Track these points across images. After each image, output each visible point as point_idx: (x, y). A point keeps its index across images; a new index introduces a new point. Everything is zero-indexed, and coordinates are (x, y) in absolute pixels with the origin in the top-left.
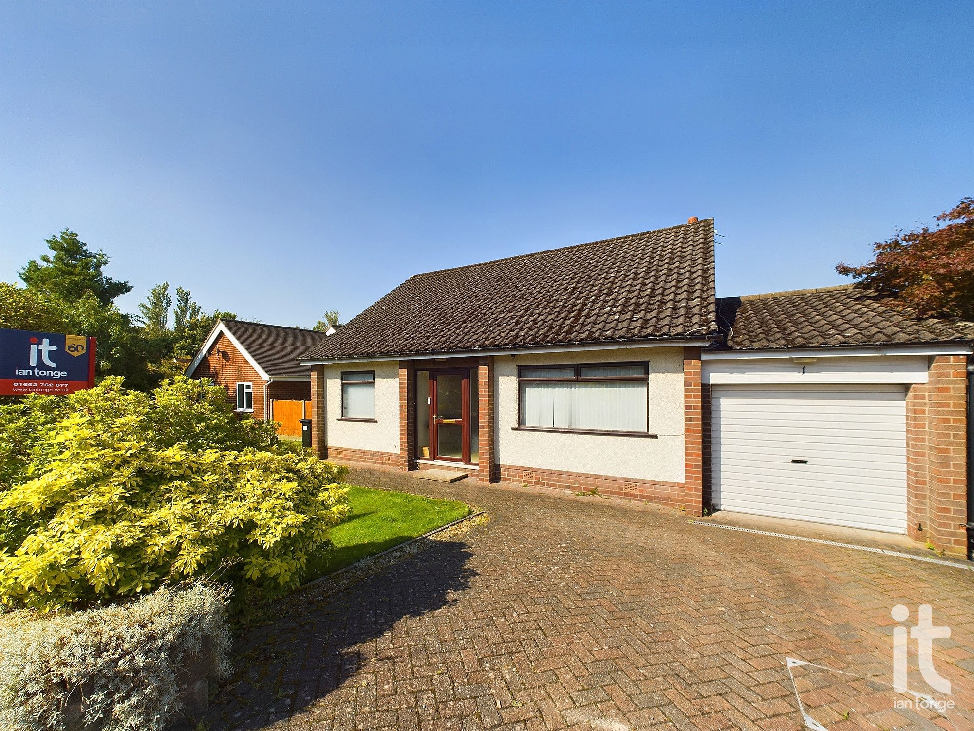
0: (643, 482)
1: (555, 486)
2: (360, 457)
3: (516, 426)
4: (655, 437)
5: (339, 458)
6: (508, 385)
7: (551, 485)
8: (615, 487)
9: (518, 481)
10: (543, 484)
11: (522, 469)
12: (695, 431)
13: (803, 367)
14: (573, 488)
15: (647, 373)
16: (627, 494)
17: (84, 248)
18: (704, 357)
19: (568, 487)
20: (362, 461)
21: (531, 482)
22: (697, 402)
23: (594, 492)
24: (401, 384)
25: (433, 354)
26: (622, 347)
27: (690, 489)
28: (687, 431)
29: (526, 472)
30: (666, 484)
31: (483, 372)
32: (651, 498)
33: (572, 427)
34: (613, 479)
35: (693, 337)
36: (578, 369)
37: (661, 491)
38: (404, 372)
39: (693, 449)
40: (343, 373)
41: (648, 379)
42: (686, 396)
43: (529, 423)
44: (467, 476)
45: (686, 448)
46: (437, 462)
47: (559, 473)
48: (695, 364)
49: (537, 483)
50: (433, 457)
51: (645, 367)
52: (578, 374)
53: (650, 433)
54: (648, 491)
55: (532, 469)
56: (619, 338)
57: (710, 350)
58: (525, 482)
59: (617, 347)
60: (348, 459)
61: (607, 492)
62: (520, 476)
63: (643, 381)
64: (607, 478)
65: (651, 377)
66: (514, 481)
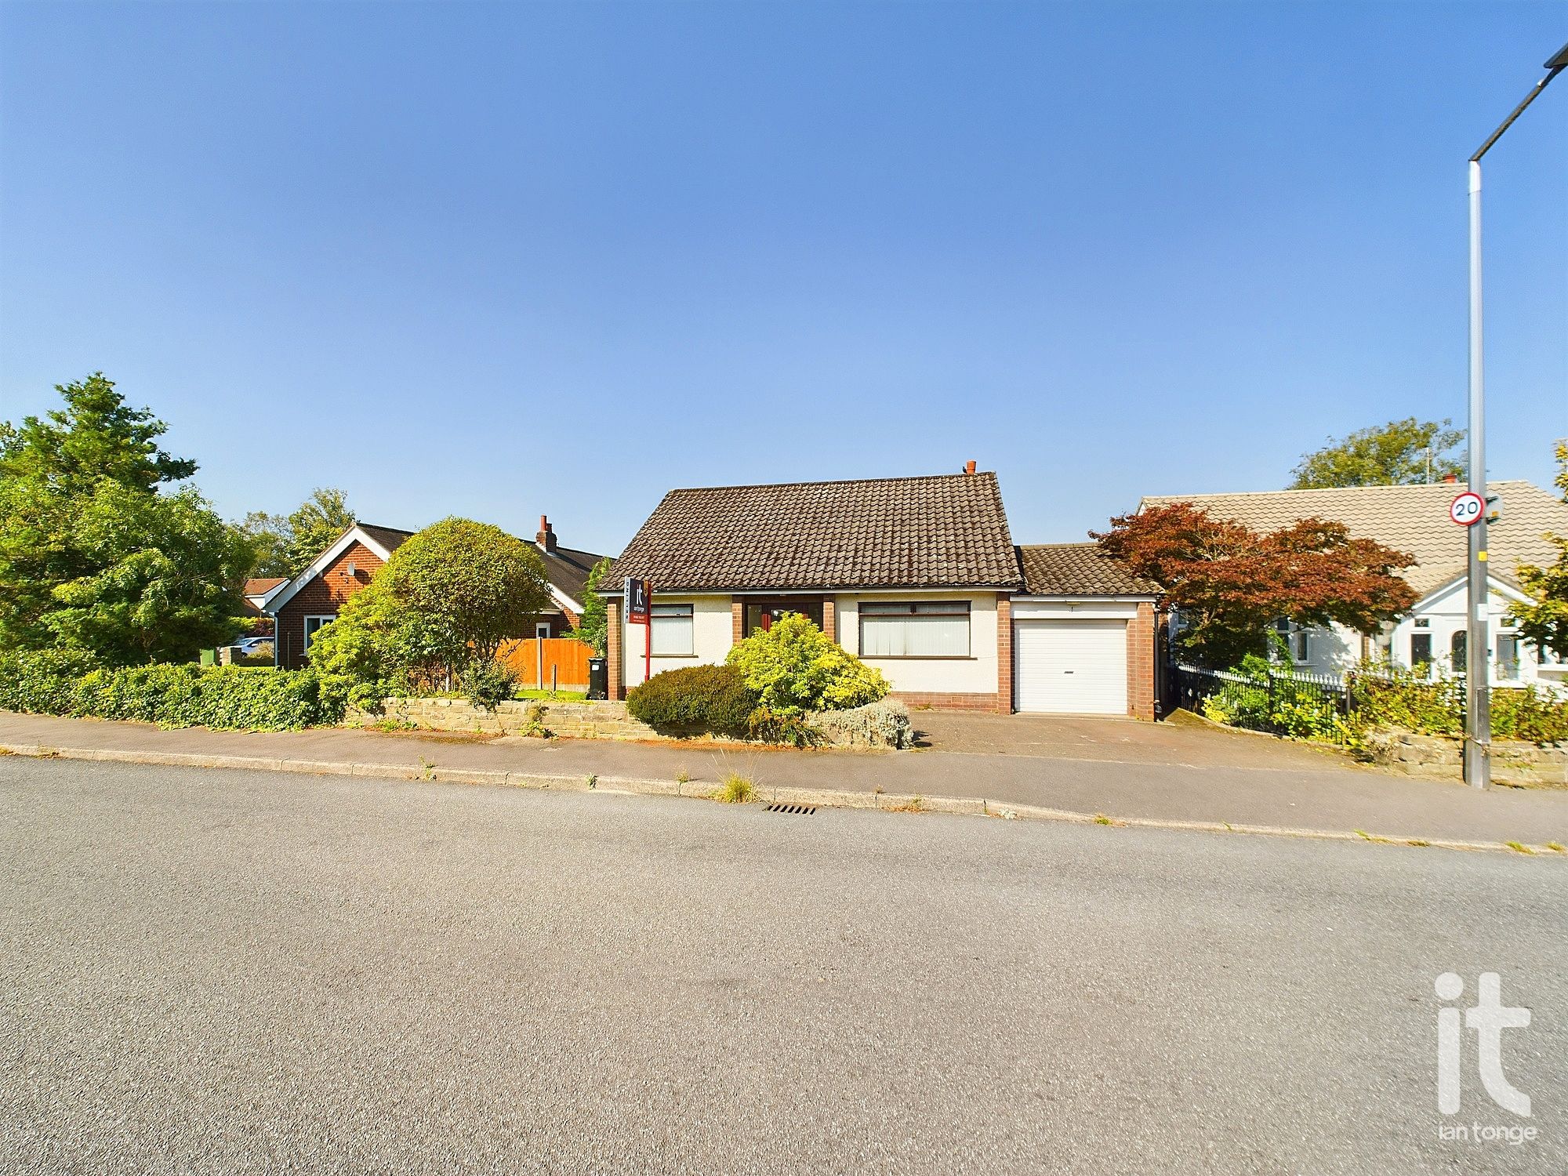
0: (966, 695)
4: (975, 659)
6: (849, 619)
8: (945, 701)
12: (1006, 653)
13: (1073, 606)
15: (969, 610)
16: (953, 705)
18: (1011, 599)
22: (1007, 632)
23: (928, 707)
24: (734, 617)
26: (953, 590)
27: (1003, 695)
28: (1000, 654)
30: (983, 695)
31: (828, 606)
32: (972, 706)
33: (909, 654)
34: (943, 695)
35: (1006, 585)
36: (914, 606)
37: (979, 700)
38: (739, 606)
39: (1004, 666)
41: (969, 615)
42: (999, 628)
43: (869, 652)
45: (999, 667)
48: (1006, 603)
51: (968, 606)
52: (913, 610)
53: (972, 657)
54: (970, 701)
56: (954, 583)
57: (1017, 594)
61: (938, 705)
63: (966, 616)
64: (938, 694)
65: (972, 613)
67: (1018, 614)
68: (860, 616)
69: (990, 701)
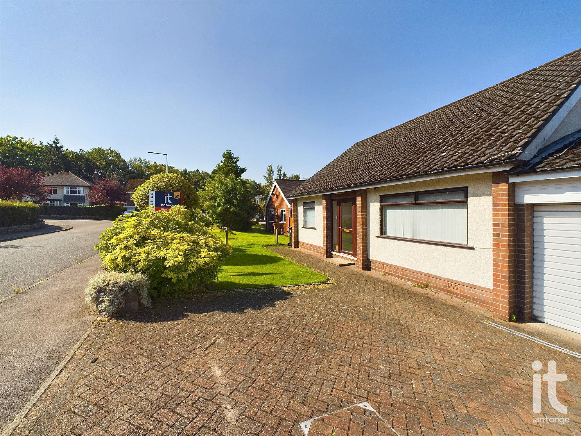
0: (463, 284)
1: (401, 278)
2: (310, 248)
3: (379, 235)
4: (473, 248)
5: (303, 248)
6: (374, 208)
7: (399, 277)
8: (442, 284)
9: (380, 271)
10: (394, 275)
11: (382, 263)
12: (503, 246)
14: (413, 281)
15: (467, 197)
16: (450, 292)
17: (233, 155)
18: (512, 180)
19: (409, 280)
20: (311, 250)
21: (387, 273)
22: (504, 220)
23: (427, 286)
24: (323, 208)
25: (333, 191)
26: (437, 178)
28: (495, 245)
29: (385, 266)
30: (481, 288)
31: (359, 199)
32: (469, 298)
33: (415, 238)
34: (440, 279)
35: (491, 163)
36: (416, 196)
37: (478, 294)
38: (324, 202)
39: (500, 261)
40: (304, 203)
41: (467, 201)
42: (494, 215)
43: (389, 234)
44: (354, 264)
45: (494, 260)
46: (341, 254)
47: (404, 269)
48: (503, 187)
49: (391, 274)
50: (339, 251)
51: (465, 191)
52: (416, 199)
53: (469, 245)
54: (467, 292)
55: (388, 265)
56: (433, 170)
58: (384, 272)
59: (433, 178)
60: (306, 249)
61: (436, 288)
62: (381, 268)
63: (464, 204)
64: (436, 277)
65: (470, 200)
66: (378, 271)
67: (529, 199)
68: (381, 206)
69: (490, 297)
